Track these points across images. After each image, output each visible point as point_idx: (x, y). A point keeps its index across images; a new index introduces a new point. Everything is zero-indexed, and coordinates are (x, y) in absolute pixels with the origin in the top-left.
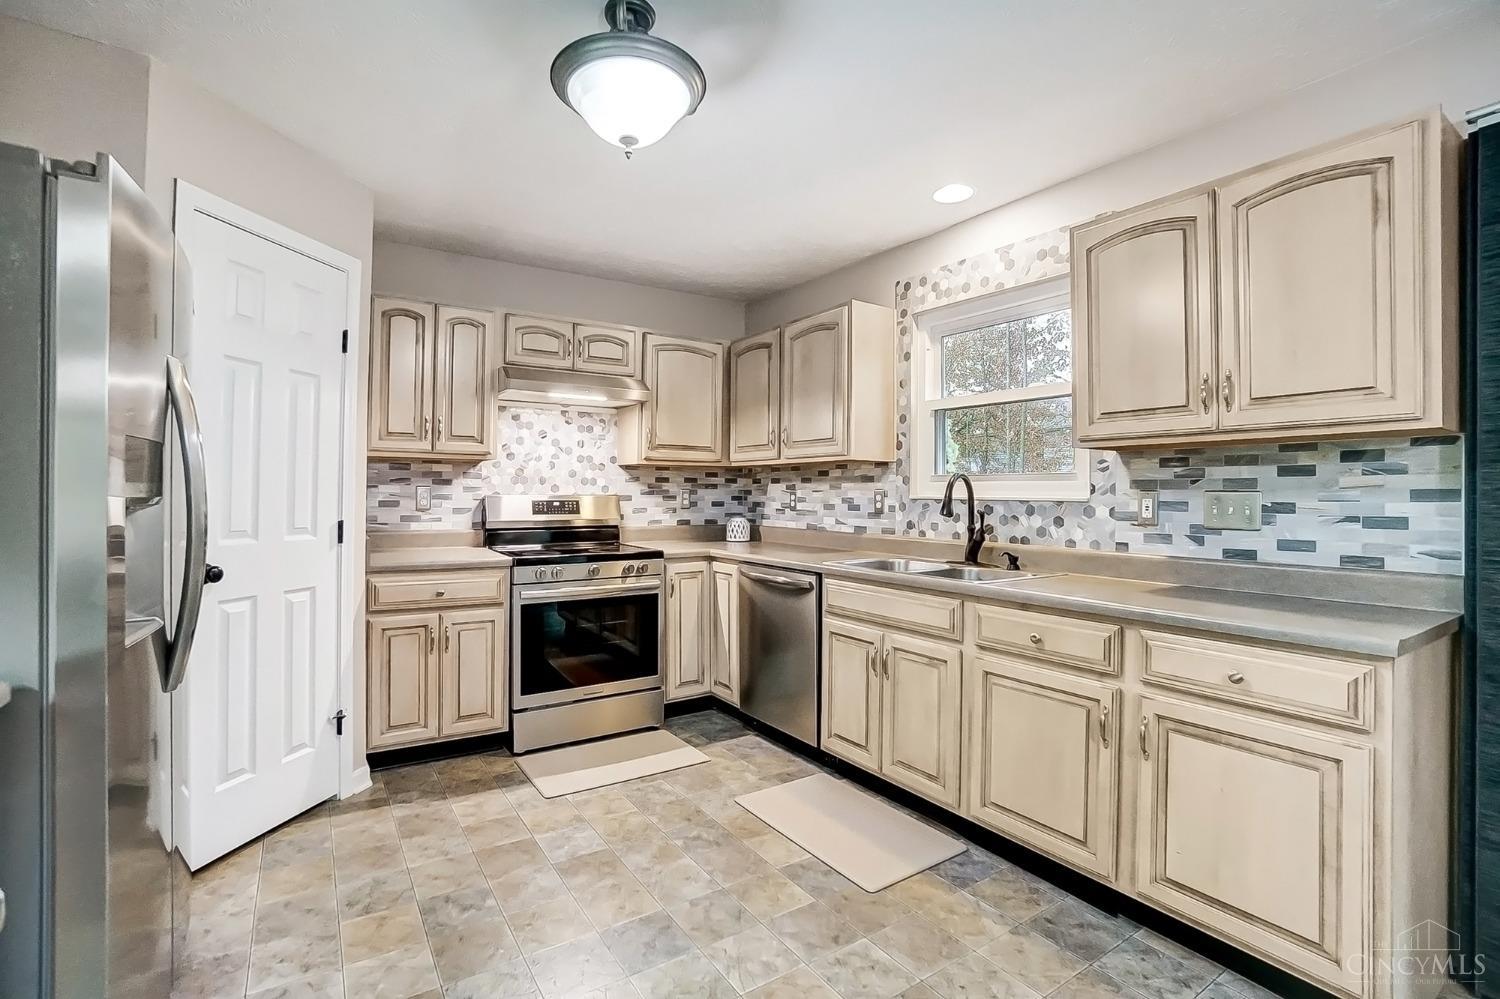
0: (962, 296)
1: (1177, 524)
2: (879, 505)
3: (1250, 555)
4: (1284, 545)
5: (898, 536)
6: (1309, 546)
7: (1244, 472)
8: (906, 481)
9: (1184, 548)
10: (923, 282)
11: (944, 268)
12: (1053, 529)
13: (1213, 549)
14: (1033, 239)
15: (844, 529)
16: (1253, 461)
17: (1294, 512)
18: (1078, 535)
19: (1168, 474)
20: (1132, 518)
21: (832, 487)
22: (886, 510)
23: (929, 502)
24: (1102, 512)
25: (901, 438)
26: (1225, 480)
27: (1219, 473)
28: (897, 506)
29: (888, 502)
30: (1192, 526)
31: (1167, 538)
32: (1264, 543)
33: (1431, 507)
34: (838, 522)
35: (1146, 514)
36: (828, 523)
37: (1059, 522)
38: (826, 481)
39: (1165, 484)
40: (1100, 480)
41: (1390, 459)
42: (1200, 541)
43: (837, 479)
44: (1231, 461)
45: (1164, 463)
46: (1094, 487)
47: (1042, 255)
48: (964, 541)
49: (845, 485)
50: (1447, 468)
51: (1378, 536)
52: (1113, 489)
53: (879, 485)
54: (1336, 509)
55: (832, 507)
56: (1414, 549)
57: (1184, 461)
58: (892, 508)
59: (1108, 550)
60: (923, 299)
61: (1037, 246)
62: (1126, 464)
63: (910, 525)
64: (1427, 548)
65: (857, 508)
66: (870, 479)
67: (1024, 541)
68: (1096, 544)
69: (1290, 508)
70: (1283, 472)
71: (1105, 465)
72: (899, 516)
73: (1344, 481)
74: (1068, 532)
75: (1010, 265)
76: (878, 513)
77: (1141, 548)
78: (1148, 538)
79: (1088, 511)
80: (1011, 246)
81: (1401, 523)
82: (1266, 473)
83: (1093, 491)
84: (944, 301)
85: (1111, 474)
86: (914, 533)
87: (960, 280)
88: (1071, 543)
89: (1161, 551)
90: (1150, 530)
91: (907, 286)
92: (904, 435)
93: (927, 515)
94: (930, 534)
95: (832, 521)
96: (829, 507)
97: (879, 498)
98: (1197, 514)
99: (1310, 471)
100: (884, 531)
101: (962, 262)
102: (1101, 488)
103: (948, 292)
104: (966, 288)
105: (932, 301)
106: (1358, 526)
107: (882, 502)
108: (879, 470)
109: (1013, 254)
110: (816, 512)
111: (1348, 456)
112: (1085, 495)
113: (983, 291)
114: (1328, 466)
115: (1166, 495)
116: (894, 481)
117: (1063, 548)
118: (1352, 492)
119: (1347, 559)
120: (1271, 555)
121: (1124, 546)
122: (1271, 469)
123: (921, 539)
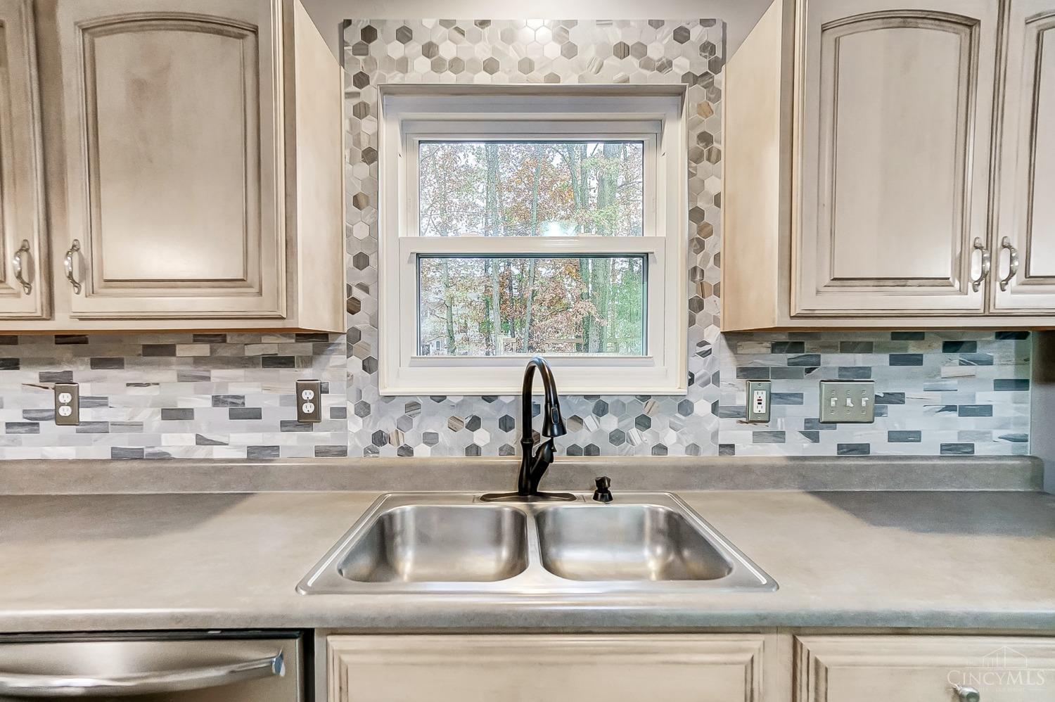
0: (482, 79)
1: (790, 418)
2: (308, 408)
3: (862, 450)
4: (894, 437)
5: (356, 456)
6: (915, 436)
7: (858, 359)
8: (370, 365)
9: (799, 446)
10: (404, 35)
11: (446, 23)
12: (634, 433)
13: (828, 444)
14: (608, 23)
15: (218, 453)
16: (868, 348)
17: (903, 402)
18: (669, 439)
19: (781, 360)
20: (743, 415)
21: (182, 378)
22: (325, 414)
23: (420, 401)
24: (702, 407)
25: (357, 293)
26: (841, 369)
27: (834, 361)
28: (351, 409)
29: (327, 402)
30: (807, 421)
31: (779, 436)
32: (875, 436)
33: (1008, 395)
34: (201, 441)
35: (759, 409)
36: (177, 441)
37: (643, 422)
38: (168, 364)
39: (779, 373)
40: (700, 367)
41: (981, 351)
42: (814, 438)
43: (198, 361)
44: (847, 348)
45: (777, 347)
46: (692, 375)
47: (623, 51)
48: (517, 459)
49: (216, 374)
50: (1022, 360)
51: (971, 423)
52: (716, 378)
53: (307, 374)
54: (938, 399)
55: (186, 414)
56: (997, 433)
57: (796, 346)
58: (339, 413)
59: (709, 454)
60: (403, 64)
61: (615, 36)
62: (733, 348)
63: (380, 439)
64: (1004, 433)
65: (256, 414)
66: (288, 362)
67: (591, 451)
68: (694, 449)
69: (899, 398)
70: (895, 361)
71: (706, 348)
72: (355, 425)
73: (946, 370)
74: (656, 435)
75: (570, 51)
76: (306, 421)
77: (748, 447)
78: (758, 437)
79: (685, 407)
80: (573, 23)
81: (986, 410)
82: (878, 361)
83: (691, 382)
84: (449, 78)
85: (713, 360)
86: (388, 452)
87: (482, 52)
88: (661, 449)
89: (774, 452)
90: (761, 427)
91: (369, 34)
92: (365, 289)
93: (416, 421)
94: (422, 452)
95: (190, 439)
96: (173, 414)
97: (308, 394)
98: (811, 408)
99: (917, 360)
100: (320, 452)
101: (483, 23)
102: (699, 378)
103: (456, 65)
104: (491, 66)
105: (421, 70)
106: (954, 415)
107: (316, 402)
108: (308, 347)
109: (574, 36)
110: (139, 426)
111: (951, 346)
112: (675, 385)
113: (522, 80)
114: (934, 356)
115: (779, 386)
116: (344, 366)
117: (647, 456)
118: (952, 383)
119: (946, 448)
120: (881, 447)
121: (728, 448)
122: (885, 358)
123: (406, 460)
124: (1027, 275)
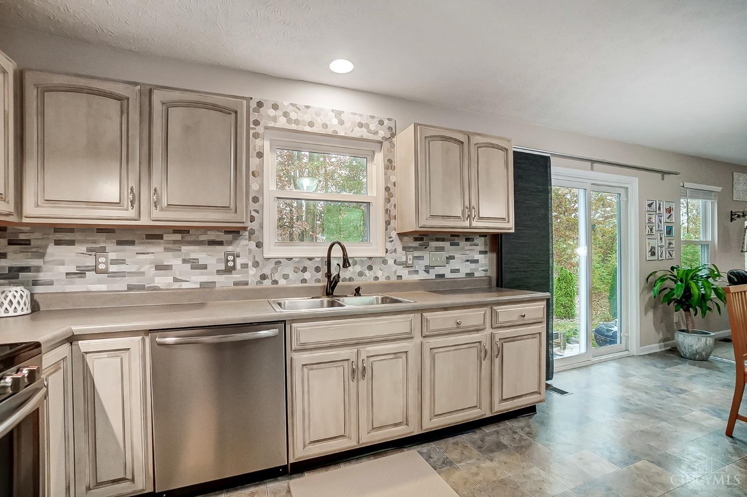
0: (307, 129)
1: (420, 265)
2: (231, 264)
3: (442, 276)
4: (453, 271)
5: (252, 285)
6: (457, 271)
7: (440, 244)
8: (259, 245)
9: (422, 276)
10: (275, 107)
11: (292, 104)
12: (367, 272)
13: (432, 276)
14: (355, 114)
15: (185, 285)
16: (443, 240)
17: (454, 259)
18: (379, 274)
19: (417, 244)
20: (406, 265)
21: (166, 249)
22: (238, 267)
23: (281, 260)
24: (391, 262)
25: (254, 214)
26: (436, 247)
27: (434, 244)
28: (250, 264)
29: (239, 261)
30: (426, 266)
31: (417, 272)
32: (446, 271)
33: (482, 256)
34: (176, 280)
35: (410, 262)
36: (163, 281)
37: (370, 268)
38: (159, 244)
39: (415, 249)
40: (389, 246)
41: (476, 241)
42: (427, 272)
43: (175, 242)
44: (437, 240)
45: (416, 239)
46: (387, 249)
47: (361, 125)
49: (185, 248)
50: (486, 244)
51: (473, 266)
52: (395, 251)
53: (230, 248)
54: (465, 257)
55: (168, 268)
56: (480, 269)
57: (422, 239)
58: (244, 266)
59: (394, 279)
60: (275, 119)
61: (358, 119)
62: (401, 240)
63: (264, 277)
64: (482, 269)
65: (205, 267)
66: (220, 243)
67: (350, 279)
68: (388, 278)
69: (452, 258)
70: (452, 245)
71: (392, 239)
72: (252, 271)
73: (466, 248)
74: (375, 273)
75: (341, 122)
76: (229, 270)
77: (407, 277)
78: (410, 273)
79: (385, 262)
80: (343, 112)
81: (477, 261)
82: (446, 244)
83: (387, 252)
84: (293, 127)
85: (394, 244)
86: (267, 283)
87: (307, 118)
88: (376, 278)
89: (416, 278)
90: (411, 269)
91: (260, 104)
92: (257, 212)
93: (279, 269)
94: (282, 282)
95: (170, 279)
96: (160, 267)
97: (230, 258)
98: (426, 262)
99: (458, 245)
100: (235, 284)
101: (308, 107)
102: (390, 250)
103: (297, 122)
104: (311, 124)
105: (282, 122)
106: (469, 263)
107: (234, 261)
108: (230, 237)
109: (343, 117)
110: (143, 273)
111: (467, 240)
112: (381, 253)
113: (323, 131)
114: (463, 243)
115: (417, 254)
116: (247, 245)
117: (372, 281)
118: (468, 252)
119: (467, 274)
120: (449, 275)
121: (400, 277)
122: (448, 243)
123: (275, 286)
124: (479, 217)
